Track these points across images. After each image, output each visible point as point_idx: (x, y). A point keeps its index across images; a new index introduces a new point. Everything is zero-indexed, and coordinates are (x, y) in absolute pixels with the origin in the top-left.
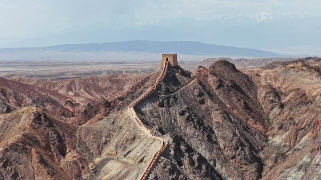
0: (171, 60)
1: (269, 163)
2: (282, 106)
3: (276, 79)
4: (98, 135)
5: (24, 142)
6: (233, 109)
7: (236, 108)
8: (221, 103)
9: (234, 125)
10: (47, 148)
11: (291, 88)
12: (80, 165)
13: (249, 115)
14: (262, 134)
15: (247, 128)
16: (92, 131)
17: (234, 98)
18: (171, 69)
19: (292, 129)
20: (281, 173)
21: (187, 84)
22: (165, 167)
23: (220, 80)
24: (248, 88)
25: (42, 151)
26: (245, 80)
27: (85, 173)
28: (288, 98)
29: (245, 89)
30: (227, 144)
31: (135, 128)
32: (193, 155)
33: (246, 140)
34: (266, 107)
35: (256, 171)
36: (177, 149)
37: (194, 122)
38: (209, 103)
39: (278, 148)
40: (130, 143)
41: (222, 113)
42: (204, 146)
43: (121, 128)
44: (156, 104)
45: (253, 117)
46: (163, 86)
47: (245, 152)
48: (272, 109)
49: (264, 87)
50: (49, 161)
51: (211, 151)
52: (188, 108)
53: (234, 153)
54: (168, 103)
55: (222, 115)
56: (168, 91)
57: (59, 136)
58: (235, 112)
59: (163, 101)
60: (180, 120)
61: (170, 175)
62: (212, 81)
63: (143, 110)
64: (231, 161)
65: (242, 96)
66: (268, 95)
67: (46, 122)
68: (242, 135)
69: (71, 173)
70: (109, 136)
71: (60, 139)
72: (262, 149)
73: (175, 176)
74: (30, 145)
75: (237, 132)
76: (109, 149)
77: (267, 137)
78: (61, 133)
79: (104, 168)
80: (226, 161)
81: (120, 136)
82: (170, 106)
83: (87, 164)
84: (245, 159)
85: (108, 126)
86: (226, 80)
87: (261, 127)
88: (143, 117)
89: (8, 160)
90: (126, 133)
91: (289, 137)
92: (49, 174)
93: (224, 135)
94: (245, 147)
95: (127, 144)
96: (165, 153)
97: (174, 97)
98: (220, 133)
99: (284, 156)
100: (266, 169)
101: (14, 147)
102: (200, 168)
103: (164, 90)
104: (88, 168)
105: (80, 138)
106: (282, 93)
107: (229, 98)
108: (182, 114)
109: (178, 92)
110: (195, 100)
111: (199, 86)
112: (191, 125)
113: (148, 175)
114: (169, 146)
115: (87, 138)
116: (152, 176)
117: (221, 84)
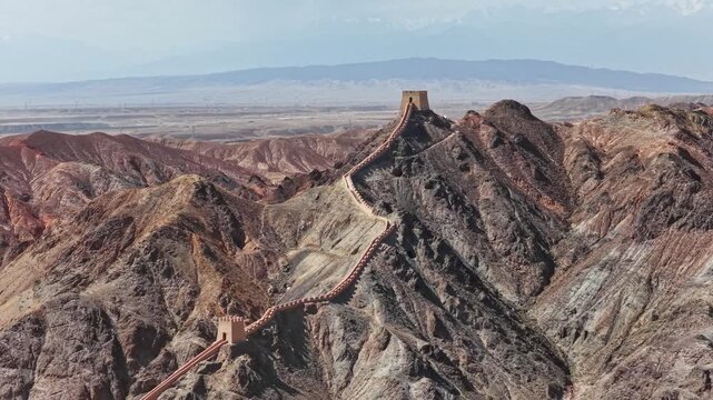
0: (417, 101)
1: (564, 262)
2: (600, 176)
3: (598, 131)
4: (293, 217)
5: (181, 225)
6: (516, 180)
7: (523, 178)
8: (496, 171)
9: (514, 204)
10: (216, 235)
11: (619, 146)
12: (265, 260)
13: (543, 189)
14: (560, 219)
15: (535, 210)
17: (519, 162)
18: (416, 116)
19: (604, 209)
20: (577, 275)
21: (442, 140)
22: (388, 258)
23: (499, 133)
24: (549, 147)
25: (209, 240)
26: (546, 133)
27: (273, 272)
28: (612, 162)
29: (542, 148)
30: (499, 232)
31: (350, 205)
32: (431, 242)
33: (532, 227)
34: (575, 177)
35: (541, 275)
36: (408, 233)
37: (447, 200)
38: (475, 169)
39: (580, 239)
40: (342, 228)
41: (494, 185)
42: (461, 236)
43: (329, 206)
44: (388, 172)
45: (550, 193)
46: (401, 143)
47: (526, 245)
48: (586, 180)
49: (576, 144)
50: (219, 253)
51: (472, 244)
52: (439, 177)
53: (508, 248)
54: (409, 169)
55: (494, 188)
56: (408, 151)
57: (233, 218)
58: (520, 184)
59: (400, 166)
60: (426, 196)
61: (394, 269)
62: (485, 134)
63: (367, 180)
64: (504, 259)
65: (536, 159)
66: (580, 158)
67: (213, 196)
68: (525, 220)
69: (251, 271)
70: (311, 218)
71: (236, 223)
72: (557, 242)
73: (400, 271)
74: (190, 229)
75: (516, 214)
76: (311, 237)
77: (569, 224)
78: (237, 214)
79: (301, 264)
80: (495, 258)
81: (327, 218)
82: (410, 175)
83: (276, 259)
84: (526, 256)
85: (310, 204)
86: (512, 133)
87: (562, 209)
88: (365, 191)
89: (157, 252)
90: (337, 214)
91: (599, 222)
92: (218, 270)
93: (495, 220)
94: (527, 237)
95: (338, 230)
96: (389, 237)
97: (419, 160)
98: (489, 217)
99: (586, 251)
100: (558, 271)
101: (166, 232)
102: (440, 260)
103: (402, 148)
104: (277, 265)
105: (266, 222)
106: (604, 155)
107: (511, 162)
108: (430, 186)
109: (426, 153)
110: (453, 165)
111: (462, 143)
112: (443, 203)
113: (362, 269)
114: (395, 228)
115: (277, 222)
116: (367, 270)
117: (499, 140)
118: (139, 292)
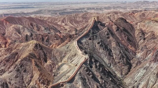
0: (96, 19)
1: (134, 65)
2: (144, 39)
3: (144, 26)
4: (61, 53)
5: (29, 57)
6: (122, 40)
7: (124, 40)
8: (117, 38)
9: (121, 48)
10: (39, 59)
11: (150, 31)
12: (52, 66)
13: (129, 43)
14: (133, 52)
15: (127, 50)
16: (59, 51)
17: (123, 35)
18: (96, 23)
19: (145, 50)
20: (137, 70)
21: (102, 30)
22: (84, 69)
23: (118, 27)
24: (131, 30)
25: (37, 60)
26: (130, 27)
27: (54, 70)
28: (148, 35)
29: (129, 31)
30: (117, 56)
31: (76, 50)
32: (97, 64)
33: (126, 55)
34: (138, 39)
35: (128, 69)
36: (91, 61)
38: (111, 38)
39: (138, 59)
40: (74, 57)
42: (106, 58)
43: (70, 50)
44: (88, 39)
45: (131, 44)
47: (124, 60)
48: (141, 40)
49: (138, 30)
50: (39, 64)
51: (109, 60)
52: (101, 41)
53: (119, 61)
54: (93, 38)
55: (116, 44)
56: (93, 33)
58: (123, 42)
59: (91, 37)
60: (98, 46)
61: (86, 72)
63: (82, 41)
64: (118, 64)
65: (127, 34)
66: (139, 34)
67: (39, 47)
68: (124, 53)
69: (48, 69)
70: (66, 53)
71: (45, 55)
72: (132, 59)
73: (88, 72)
74: (32, 58)
75: (122, 51)
76: (65, 59)
77: (135, 53)
78: (46, 52)
79: (62, 68)
80: (116, 64)
81: (70, 53)
82: (94, 40)
83: (55, 66)
84: (124, 63)
85: (66, 49)
86: (121, 27)
87: (134, 49)
88: (81, 45)
89: (22, 65)
90: (72, 53)
91: (144, 54)
92: (39, 70)
93: (116, 53)
94: (124, 58)
95: (72, 57)
97: (96, 36)
98: (114, 52)
99: (140, 62)
100: (132, 68)
101: (25, 59)
103: (92, 32)
104: (56, 67)
105: (54, 54)
106: (145, 33)
107: (121, 35)
108: (99, 43)
109: (98, 33)
110: (105, 37)
111: (108, 31)
112: (102, 48)
113: (77, 72)
114: (87, 59)
115: (56, 54)
116: (79, 72)
117: (118, 29)
118: (16, 77)
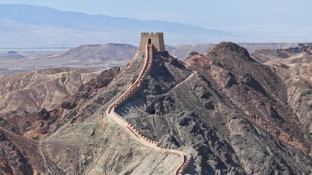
0: (155, 42)
4: (73, 151)
6: (255, 117)
7: (260, 116)
9: (263, 140)
10: (8, 169)
13: (280, 126)
14: (303, 154)
15: (280, 145)
16: (63, 147)
17: (254, 101)
18: (157, 56)
21: (183, 80)
23: (230, 74)
24: (272, 87)
26: (266, 74)
29: (267, 89)
30: (256, 167)
31: (129, 140)
33: (283, 161)
34: (302, 115)
36: (205, 165)
37: (203, 135)
38: (220, 107)
41: (242, 122)
43: (106, 141)
44: (143, 110)
45: (287, 130)
46: (151, 82)
49: (297, 84)
52: (193, 114)
54: (162, 108)
55: (243, 125)
56: (158, 90)
59: (153, 105)
60: (183, 133)
62: (216, 74)
65: (266, 98)
66: (304, 98)
68: (276, 155)
70: (89, 153)
71: (22, 158)
75: (269, 150)
78: (22, 151)
81: (107, 152)
82: (164, 113)
85: (87, 139)
86: (238, 74)
87: (301, 145)
93: (249, 154)
94: (283, 170)
96: (189, 168)
97: (170, 99)
98: (243, 152)
103: (153, 87)
105: (47, 157)
107: (247, 101)
108: (185, 123)
109: (172, 91)
110: (200, 104)
111: (203, 82)
115: (58, 157)
117: (232, 82)
